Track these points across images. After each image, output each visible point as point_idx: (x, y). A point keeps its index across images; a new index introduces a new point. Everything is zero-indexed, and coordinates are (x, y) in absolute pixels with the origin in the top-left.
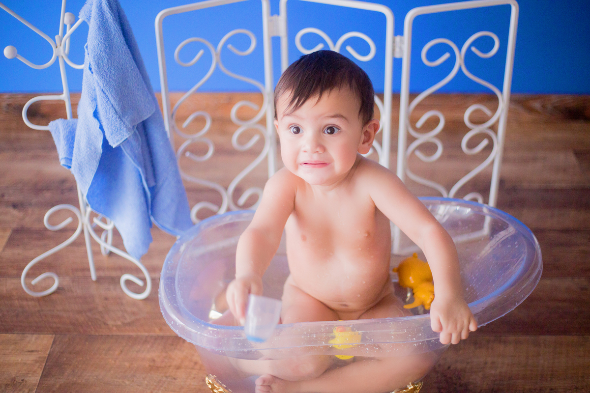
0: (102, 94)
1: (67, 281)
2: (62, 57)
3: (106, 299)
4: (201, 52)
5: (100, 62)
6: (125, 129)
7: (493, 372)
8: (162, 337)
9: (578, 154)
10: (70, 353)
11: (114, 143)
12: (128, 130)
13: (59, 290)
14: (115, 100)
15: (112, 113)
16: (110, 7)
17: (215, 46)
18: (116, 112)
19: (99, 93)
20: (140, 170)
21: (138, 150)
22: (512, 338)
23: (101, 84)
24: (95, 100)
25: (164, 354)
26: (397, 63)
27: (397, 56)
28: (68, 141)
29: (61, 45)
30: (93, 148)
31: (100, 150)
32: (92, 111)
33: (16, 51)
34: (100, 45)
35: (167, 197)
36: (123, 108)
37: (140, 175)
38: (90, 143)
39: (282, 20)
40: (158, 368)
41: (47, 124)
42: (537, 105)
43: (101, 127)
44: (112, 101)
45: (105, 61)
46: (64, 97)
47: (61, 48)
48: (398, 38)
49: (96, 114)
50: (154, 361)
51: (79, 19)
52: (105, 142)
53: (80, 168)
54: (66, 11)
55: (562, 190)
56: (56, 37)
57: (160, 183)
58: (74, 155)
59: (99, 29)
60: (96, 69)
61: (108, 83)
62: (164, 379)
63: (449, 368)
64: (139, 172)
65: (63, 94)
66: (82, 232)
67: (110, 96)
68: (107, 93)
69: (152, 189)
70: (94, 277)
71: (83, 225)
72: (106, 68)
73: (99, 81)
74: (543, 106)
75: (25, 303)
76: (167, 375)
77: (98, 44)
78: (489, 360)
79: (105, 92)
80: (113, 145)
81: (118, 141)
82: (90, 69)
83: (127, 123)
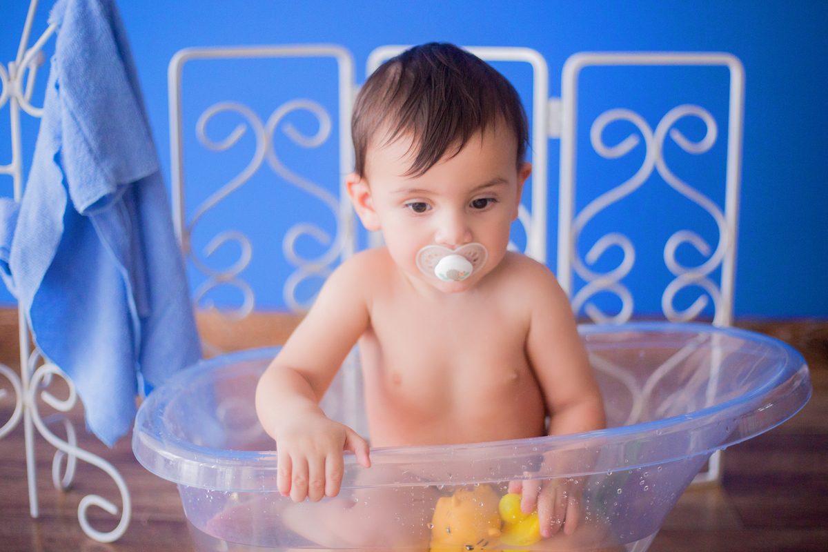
2: (17, 98)
3: (51, 540)
4: (241, 131)
6: (102, 181)
11: (82, 203)
12: (107, 181)
14: (91, 131)
15: (83, 151)
17: (265, 119)
18: (90, 151)
19: (66, 119)
20: (125, 274)
21: (125, 241)
23: (71, 104)
24: (58, 137)
26: (554, 146)
27: (554, 133)
29: (16, 77)
30: (49, 222)
31: (60, 227)
32: (52, 154)
34: (77, 46)
35: (166, 339)
36: (103, 146)
38: (44, 213)
43: (65, 183)
44: (86, 132)
45: (82, 69)
46: (14, 168)
47: (17, 84)
48: (554, 104)
49: (58, 158)
51: (49, 24)
52: (70, 206)
53: (24, 259)
56: (10, 64)
58: (16, 237)
59: (77, 22)
61: (81, 104)
64: (124, 280)
65: (12, 163)
66: (23, 418)
67: (83, 124)
68: (79, 119)
70: (34, 512)
71: (24, 407)
72: (81, 81)
73: (68, 99)
77: (73, 44)
79: (76, 116)
80: (81, 207)
81: (89, 198)
82: (57, 87)
83: (107, 170)
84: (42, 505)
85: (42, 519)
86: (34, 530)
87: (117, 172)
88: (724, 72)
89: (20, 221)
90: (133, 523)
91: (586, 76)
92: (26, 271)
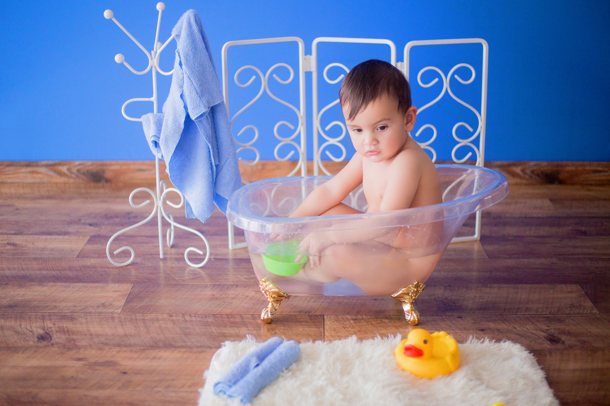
0: (188, 79)
1: (138, 260)
2: (155, 67)
4: (254, 77)
5: (188, 57)
6: (203, 106)
7: (481, 300)
8: (219, 285)
9: (551, 200)
10: (147, 292)
11: (194, 116)
12: (205, 106)
13: (132, 264)
14: (197, 84)
15: (194, 93)
16: (196, 22)
17: (264, 73)
18: (197, 93)
19: (186, 79)
21: (210, 132)
22: (495, 285)
23: (188, 73)
24: (181, 87)
25: (221, 292)
28: (157, 125)
29: (154, 58)
30: (177, 124)
31: (182, 126)
32: (178, 94)
33: (124, 59)
34: (189, 46)
35: (227, 175)
36: (202, 91)
37: (210, 152)
38: (175, 120)
39: (313, 58)
40: (217, 299)
41: (140, 117)
42: (518, 170)
43: (186, 108)
44: (195, 85)
45: (192, 57)
46: (154, 99)
47: (155, 60)
48: (399, 64)
49: (182, 96)
50: (214, 295)
51: (171, 35)
52: (188, 117)
53: (166, 141)
54: (159, 40)
55: (538, 218)
56: (152, 52)
57: (223, 161)
58: (162, 131)
60: (185, 62)
61: (192, 72)
62: (223, 303)
63: (446, 299)
64: (209, 148)
65: (152, 96)
66: (156, 213)
67: (193, 81)
68: (192, 79)
69: (217, 166)
70: (161, 256)
71: (157, 207)
72: (192, 62)
73: (186, 71)
74: (523, 171)
75: (106, 270)
76: (225, 302)
78: (478, 295)
79: (191, 78)
80: (193, 117)
81: (197, 114)
82: (180, 64)
83: (204, 101)
84: (165, 254)
85: (165, 259)
86: (161, 264)
87: (208, 102)
88: (480, 46)
89: (164, 124)
90: (210, 259)
91: (413, 50)
92: (167, 146)
